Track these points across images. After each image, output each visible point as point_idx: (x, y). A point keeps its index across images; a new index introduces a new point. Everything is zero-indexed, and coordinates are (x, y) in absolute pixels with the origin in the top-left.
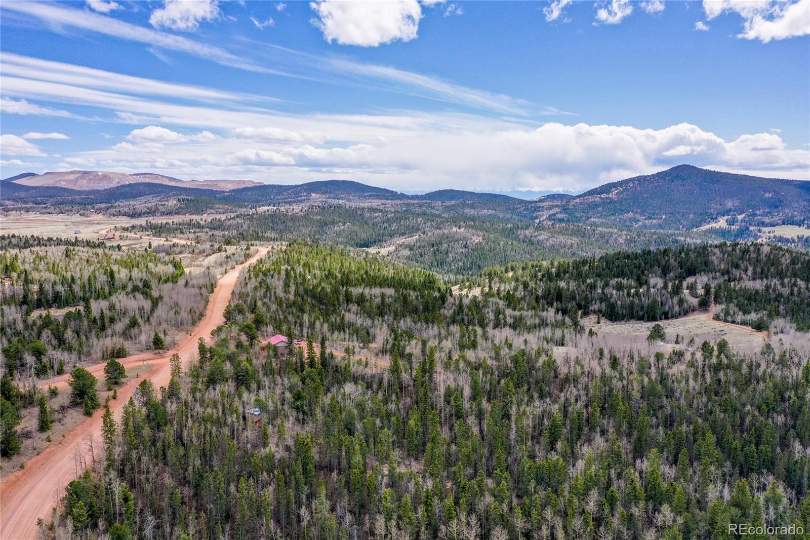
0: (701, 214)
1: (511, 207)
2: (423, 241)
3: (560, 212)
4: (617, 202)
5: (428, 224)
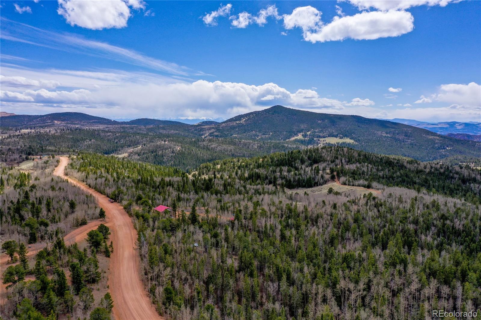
0: (289, 132)
1: (186, 129)
2: (145, 150)
3: (216, 131)
4: (245, 126)
5: (144, 139)
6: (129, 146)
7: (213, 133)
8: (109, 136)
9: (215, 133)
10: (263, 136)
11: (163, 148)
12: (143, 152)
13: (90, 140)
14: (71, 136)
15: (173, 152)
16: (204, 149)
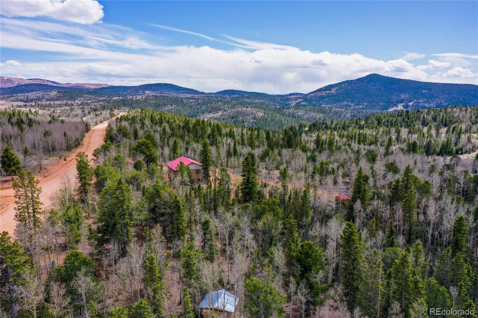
0: (387, 102)
2: (225, 116)
3: (303, 101)
4: (336, 95)
5: (226, 106)
6: (210, 112)
7: (300, 103)
8: (191, 102)
9: (302, 103)
10: (356, 106)
11: (244, 114)
12: (223, 117)
13: (171, 105)
14: (154, 102)
15: (254, 118)
16: (289, 116)
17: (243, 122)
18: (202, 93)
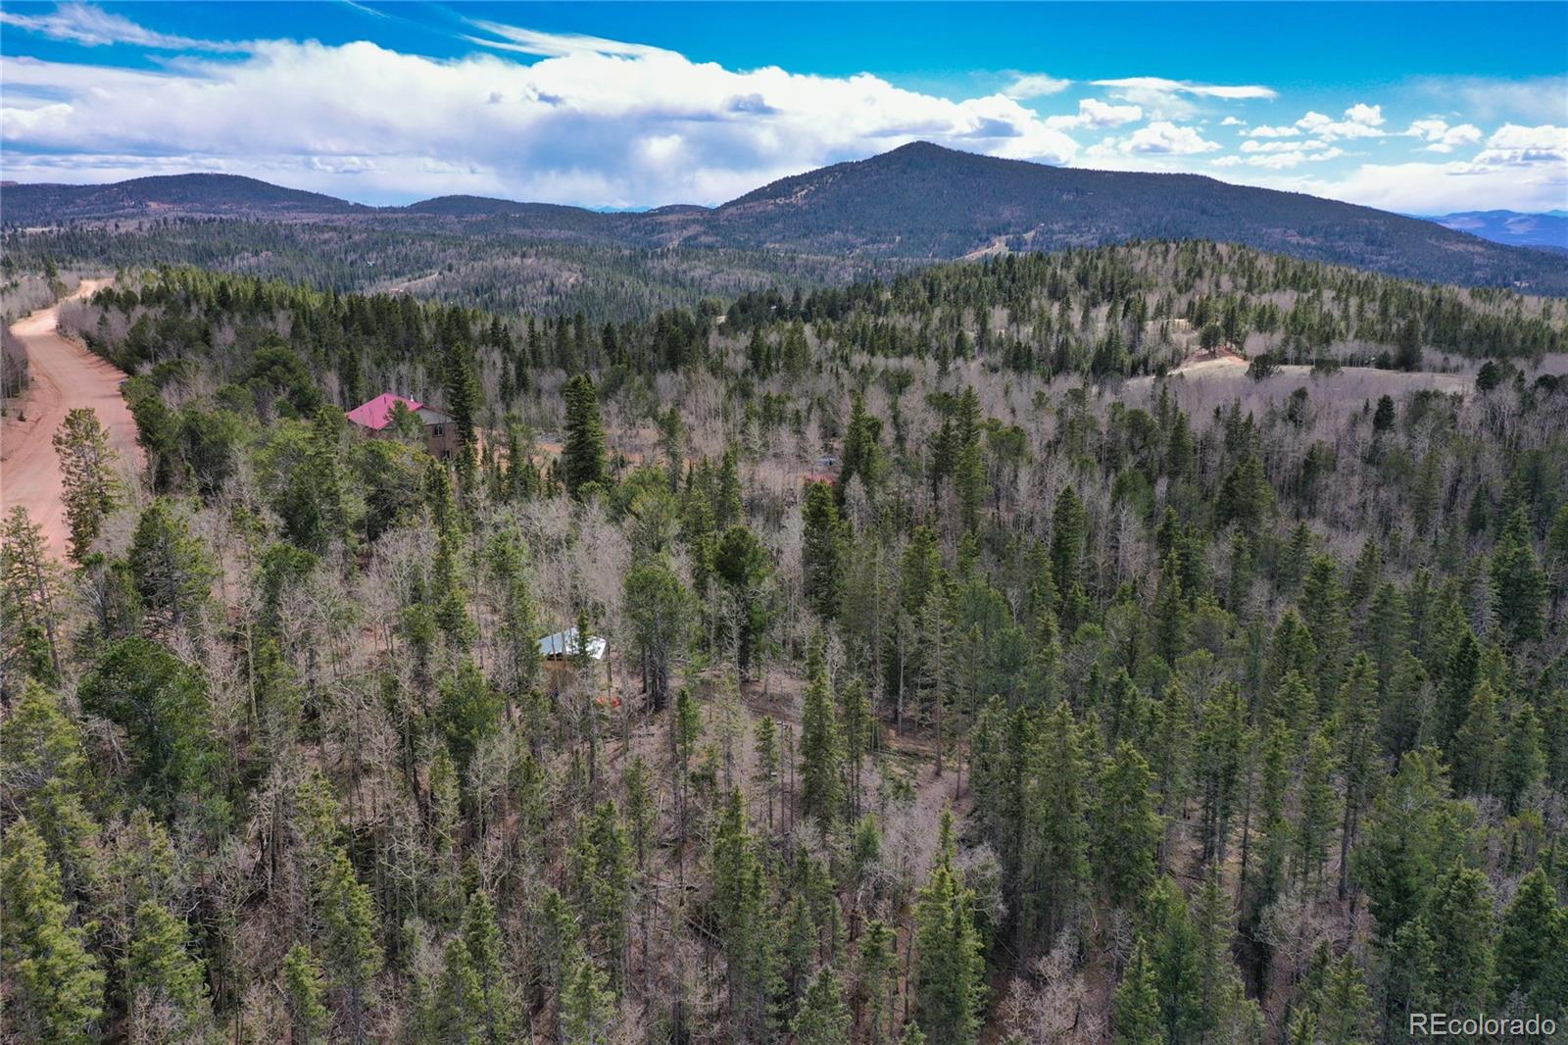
0: (960, 232)
2: (452, 285)
3: (704, 233)
4: (807, 212)
5: (451, 251)
6: (397, 274)
7: (695, 237)
8: (326, 242)
9: (703, 239)
10: (869, 247)
11: (518, 279)
12: (443, 291)
13: (256, 254)
14: (189, 242)
15: (551, 291)
16: (663, 282)
17: (514, 305)
18: (360, 208)
